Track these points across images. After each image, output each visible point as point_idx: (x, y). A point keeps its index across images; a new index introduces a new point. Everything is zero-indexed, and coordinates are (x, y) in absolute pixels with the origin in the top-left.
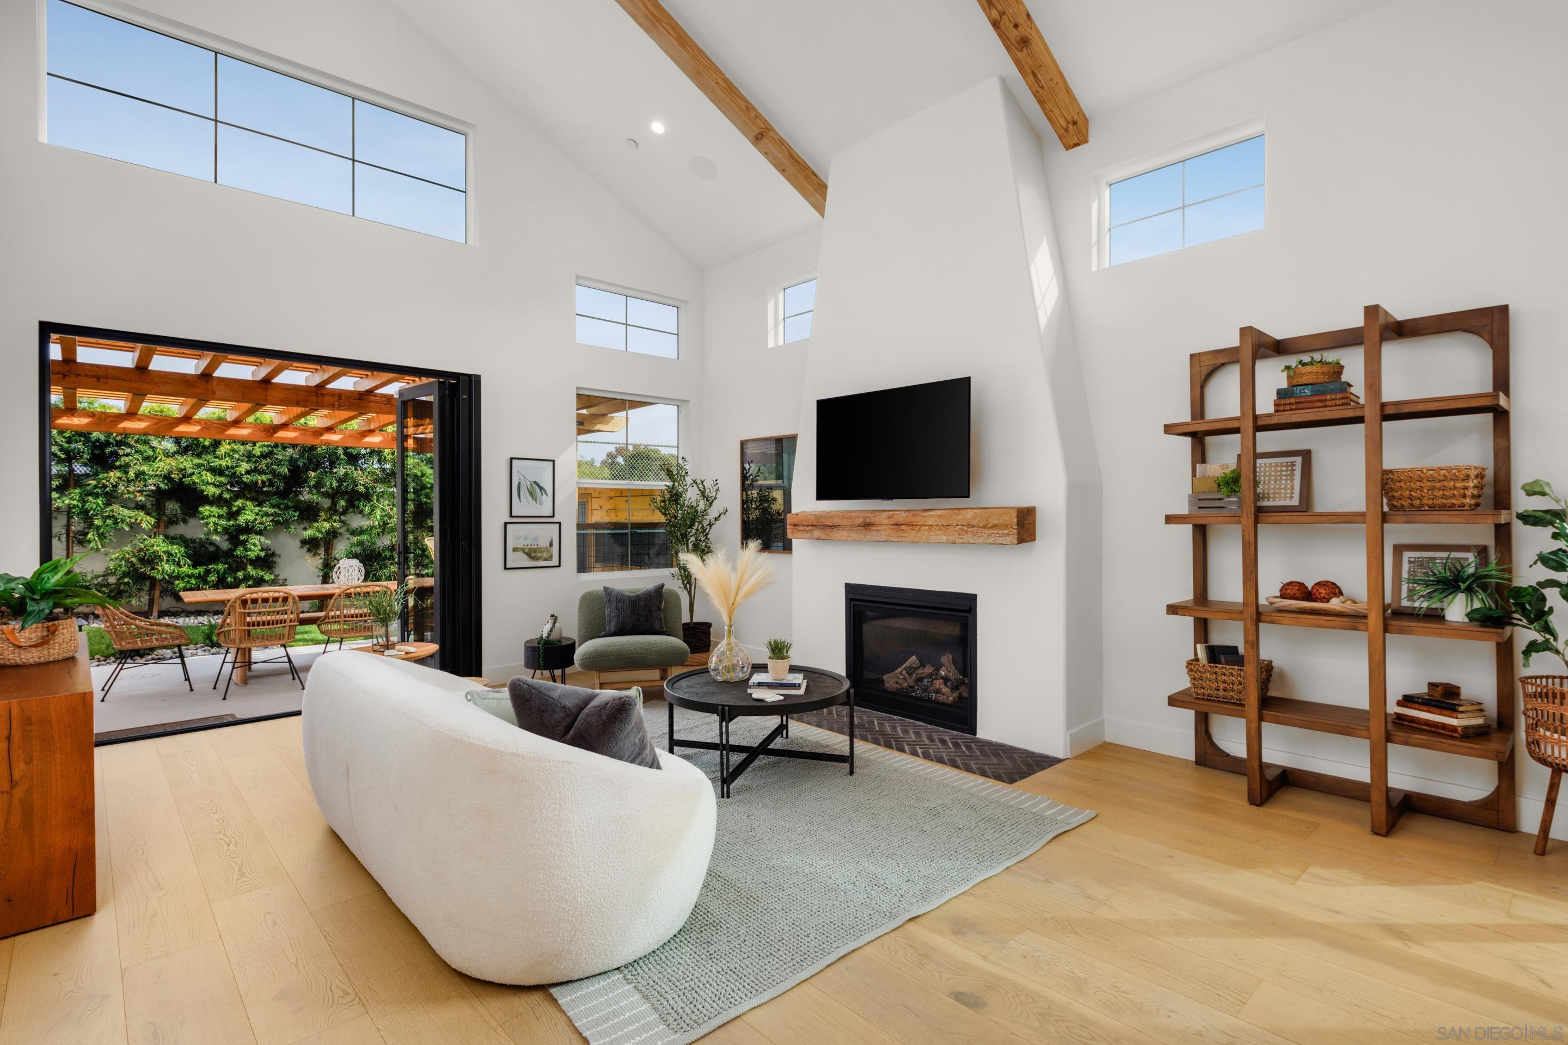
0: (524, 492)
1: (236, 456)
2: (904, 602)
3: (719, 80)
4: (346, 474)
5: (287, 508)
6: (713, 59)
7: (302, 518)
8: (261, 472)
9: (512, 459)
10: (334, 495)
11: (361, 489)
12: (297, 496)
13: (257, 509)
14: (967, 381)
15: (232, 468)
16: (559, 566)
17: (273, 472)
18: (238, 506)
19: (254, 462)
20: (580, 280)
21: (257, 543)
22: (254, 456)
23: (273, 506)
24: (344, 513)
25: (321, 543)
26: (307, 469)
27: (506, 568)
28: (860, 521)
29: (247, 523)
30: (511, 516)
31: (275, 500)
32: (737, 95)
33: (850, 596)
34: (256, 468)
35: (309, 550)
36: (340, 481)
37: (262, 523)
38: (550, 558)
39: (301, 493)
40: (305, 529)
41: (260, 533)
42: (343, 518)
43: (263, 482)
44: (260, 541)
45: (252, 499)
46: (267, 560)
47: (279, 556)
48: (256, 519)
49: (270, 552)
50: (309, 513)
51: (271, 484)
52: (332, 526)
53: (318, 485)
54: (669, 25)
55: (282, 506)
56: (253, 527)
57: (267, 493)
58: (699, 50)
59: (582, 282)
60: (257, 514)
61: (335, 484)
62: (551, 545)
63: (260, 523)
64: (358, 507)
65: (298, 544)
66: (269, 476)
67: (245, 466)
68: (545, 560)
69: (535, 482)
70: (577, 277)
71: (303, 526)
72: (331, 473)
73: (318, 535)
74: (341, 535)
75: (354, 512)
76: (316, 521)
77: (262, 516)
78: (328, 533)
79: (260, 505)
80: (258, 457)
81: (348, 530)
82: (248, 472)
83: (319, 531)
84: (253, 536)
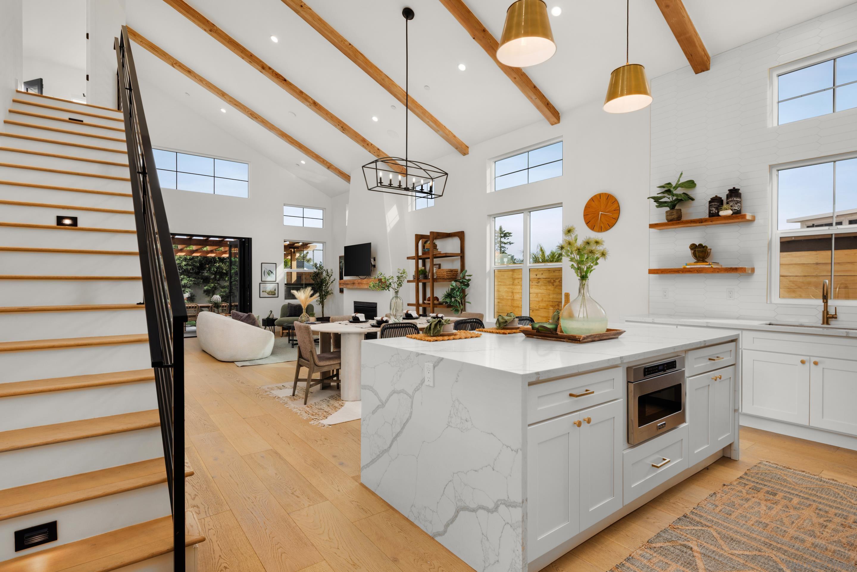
0: (266, 273)
1: (181, 259)
2: (364, 306)
3: (313, 155)
4: (219, 266)
5: (199, 278)
6: (311, 149)
7: (204, 282)
8: (190, 265)
9: (262, 263)
10: (215, 273)
11: (224, 271)
12: (202, 274)
13: (188, 279)
14: (370, 244)
15: (180, 264)
16: (278, 297)
17: (194, 265)
18: (182, 278)
19: (188, 262)
20: (285, 205)
21: (188, 291)
22: (187, 259)
23: (194, 278)
24: (219, 280)
25: (211, 292)
26: (205, 265)
27: (260, 297)
28: (352, 282)
29: (185, 284)
30: (262, 281)
31: (194, 275)
32: (319, 158)
33: (355, 305)
34: (188, 263)
35: (206, 294)
36: (217, 268)
37: (190, 284)
38: (275, 294)
39: (204, 273)
40: (205, 286)
41: (189, 288)
42: (218, 282)
43: (190, 269)
44: (189, 290)
45: (186, 275)
46: (192, 298)
47: (196, 296)
48: (188, 282)
49: (193, 295)
50: (206, 280)
51: (193, 269)
52: (214, 285)
53: (210, 270)
54: (296, 143)
55: (197, 278)
56: (187, 285)
57: (191, 273)
58: (306, 148)
59: (286, 205)
60: (188, 281)
61: (215, 270)
62: (275, 290)
63: (189, 284)
64: (224, 278)
65: (202, 292)
66: (192, 267)
67: (184, 263)
68: (273, 295)
69: (270, 270)
70: (284, 204)
71: (204, 285)
72: (214, 265)
73: (209, 288)
74: (218, 288)
75: (222, 280)
76: (209, 283)
77: (190, 281)
78: (213, 287)
79: (189, 277)
80: (189, 260)
81: (220, 287)
82: (185, 265)
83: (210, 287)
84: (187, 289)
